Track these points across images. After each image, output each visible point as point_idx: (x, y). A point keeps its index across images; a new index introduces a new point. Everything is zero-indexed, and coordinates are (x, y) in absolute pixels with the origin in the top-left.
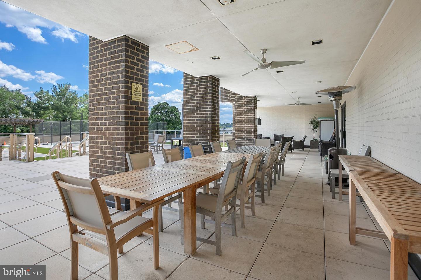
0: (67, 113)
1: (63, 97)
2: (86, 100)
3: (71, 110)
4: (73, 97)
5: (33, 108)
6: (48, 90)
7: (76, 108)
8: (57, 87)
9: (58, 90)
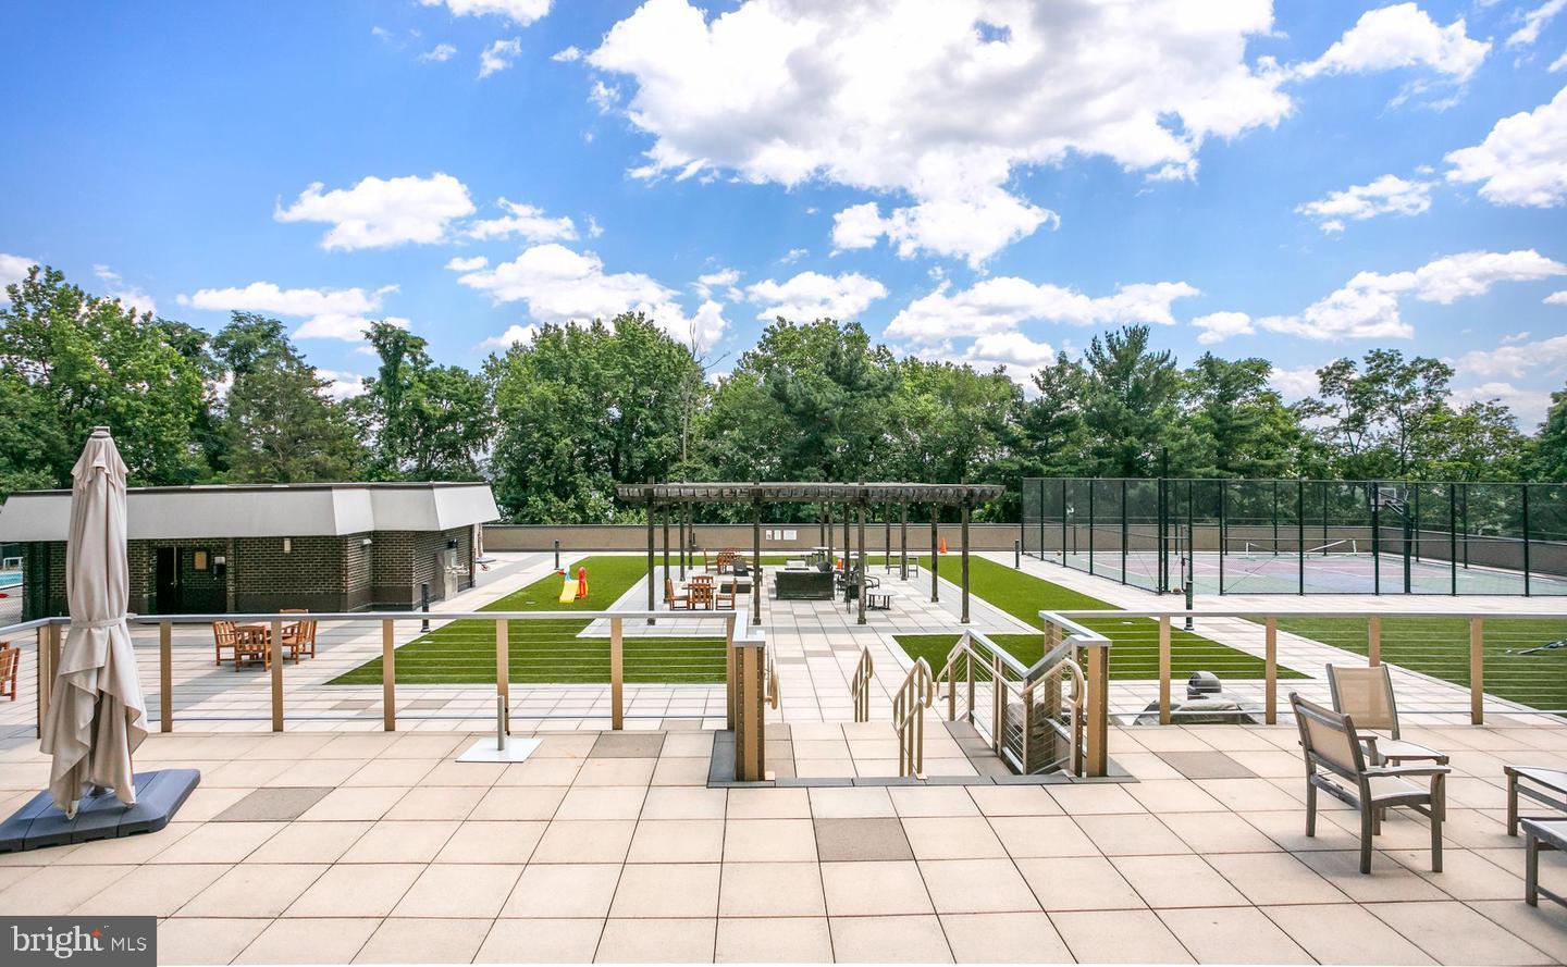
0: (1134, 438)
1: (1126, 378)
2: (1207, 380)
3: (1150, 424)
4: (1158, 377)
5: (1028, 425)
6: (1080, 361)
7: (1168, 417)
8: (1104, 345)
9: (1107, 354)
